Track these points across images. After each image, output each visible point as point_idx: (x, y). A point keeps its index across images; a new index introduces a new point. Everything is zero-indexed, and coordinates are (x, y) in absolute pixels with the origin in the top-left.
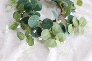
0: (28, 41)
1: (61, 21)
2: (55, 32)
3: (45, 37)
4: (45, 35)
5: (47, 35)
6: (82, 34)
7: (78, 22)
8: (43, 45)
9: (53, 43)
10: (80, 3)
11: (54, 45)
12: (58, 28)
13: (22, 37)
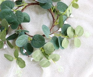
0: (19, 63)
1: (53, 35)
2: (48, 51)
3: (36, 58)
4: (37, 56)
5: (39, 56)
6: (78, 47)
7: (74, 31)
8: (35, 64)
9: (47, 63)
10: (75, 6)
11: (48, 64)
12: (51, 46)
13: (11, 58)
